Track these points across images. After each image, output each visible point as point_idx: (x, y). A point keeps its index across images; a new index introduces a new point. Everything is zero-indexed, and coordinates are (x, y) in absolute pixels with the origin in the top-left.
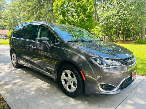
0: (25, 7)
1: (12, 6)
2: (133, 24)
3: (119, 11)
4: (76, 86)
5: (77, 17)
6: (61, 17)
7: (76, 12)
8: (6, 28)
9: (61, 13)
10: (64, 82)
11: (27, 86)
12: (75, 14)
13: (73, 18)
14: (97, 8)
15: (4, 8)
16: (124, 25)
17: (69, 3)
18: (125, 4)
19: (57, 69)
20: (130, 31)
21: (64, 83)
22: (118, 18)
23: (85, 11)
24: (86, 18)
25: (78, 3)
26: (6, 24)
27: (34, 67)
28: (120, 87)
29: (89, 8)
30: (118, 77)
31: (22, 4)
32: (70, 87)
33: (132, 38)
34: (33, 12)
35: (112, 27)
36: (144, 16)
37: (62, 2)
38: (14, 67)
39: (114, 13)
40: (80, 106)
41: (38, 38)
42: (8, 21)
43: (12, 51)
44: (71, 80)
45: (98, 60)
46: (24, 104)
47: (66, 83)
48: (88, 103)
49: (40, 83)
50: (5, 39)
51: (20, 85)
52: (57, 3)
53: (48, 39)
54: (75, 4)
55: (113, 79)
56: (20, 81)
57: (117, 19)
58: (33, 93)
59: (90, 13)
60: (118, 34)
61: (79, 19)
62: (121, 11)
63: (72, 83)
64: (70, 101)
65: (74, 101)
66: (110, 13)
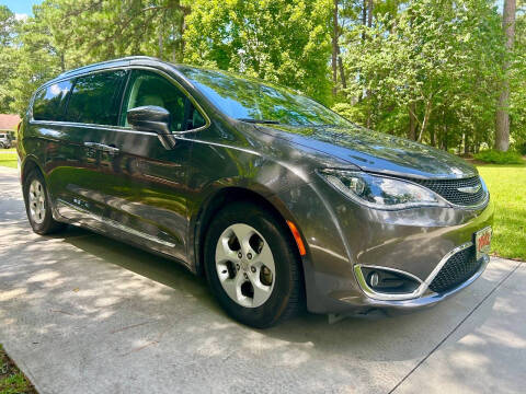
0: (81, 28)
1: (36, 30)
2: (465, 97)
3: (419, 51)
4: (270, 284)
5: (270, 66)
6: (211, 66)
7: (266, 51)
8: (8, 109)
9: (212, 54)
10: (225, 272)
11: (85, 293)
12: (264, 56)
13: (257, 69)
14: (340, 38)
15: (6, 34)
16: (437, 100)
17: (240, 17)
18: (437, 26)
19: (199, 223)
20: (457, 123)
21: (223, 277)
22: (415, 73)
23: (297, 45)
24: (301, 73)
25: (274, 17)
26: (12, 94)
27: (110, 223)
28: (434, 282)
29: (313, 35)
30: (424, 253)
31: (72, 18)
32: (248, 289)
33: (463, 146)
34: (112, 48)
35: (392, 107)
36: (503, 68)
37: (216, 15)
38: (36, 232)
39: (400, 55)
40: (285, 355)
41: (130, 109)
42: (18, 83)
43: (30, 173)
44: (251, 263)
45: (355, 180)
46: (71, 353)
47: (232, 276)
48: (315, 347)
49: (135, 284)
50: (6, 147)
51: (57, 291)
52: (200, 17)
53: (166, 112)
54: (263, 21)
55: (409, 257)
56: (58, 277)
57: (412, 77)
58: (106, 315)
59: (316, 52)
60: (413, 130)
61: (278, 76)
62: (424, 50)
63: (255, 271)
64: (250, 340)
65: (263, 339)
66: (385, 57)
